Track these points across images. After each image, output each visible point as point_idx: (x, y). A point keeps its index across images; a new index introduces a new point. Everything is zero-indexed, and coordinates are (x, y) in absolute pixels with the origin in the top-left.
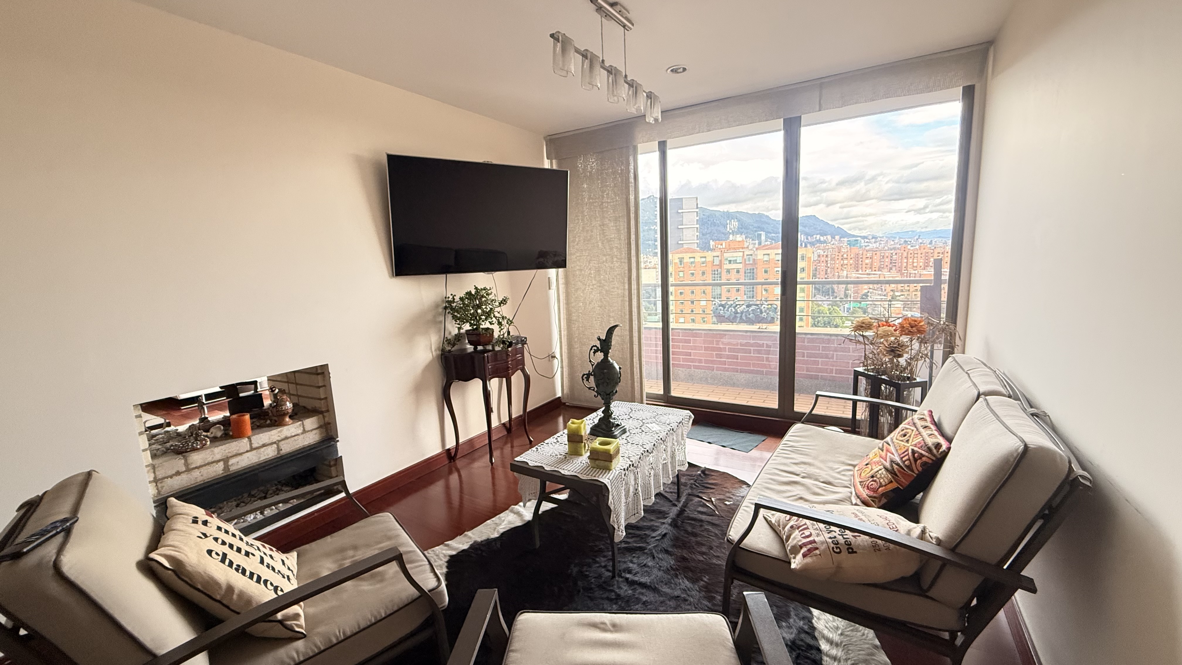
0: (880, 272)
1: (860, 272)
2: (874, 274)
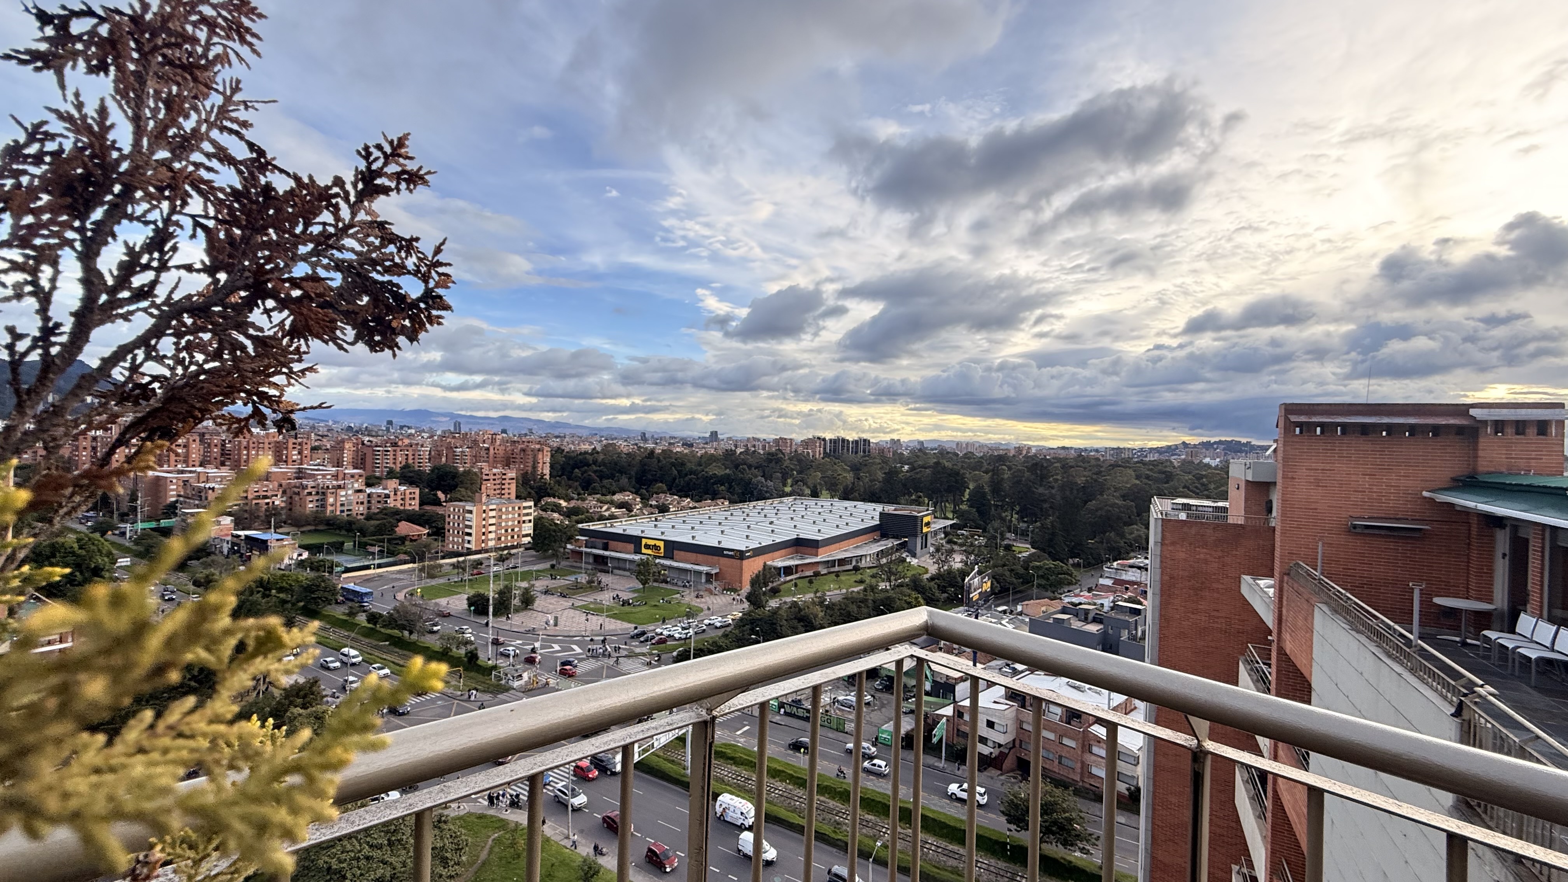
0: (199, 469)
1: (166, 467)
2: (191, 472)
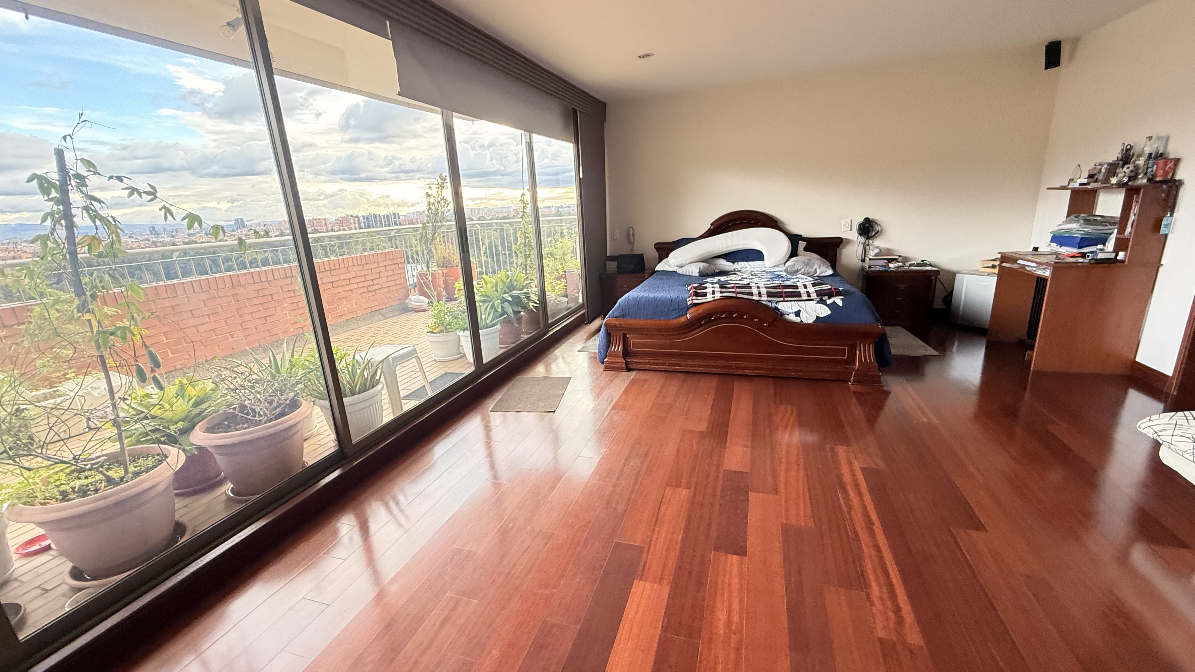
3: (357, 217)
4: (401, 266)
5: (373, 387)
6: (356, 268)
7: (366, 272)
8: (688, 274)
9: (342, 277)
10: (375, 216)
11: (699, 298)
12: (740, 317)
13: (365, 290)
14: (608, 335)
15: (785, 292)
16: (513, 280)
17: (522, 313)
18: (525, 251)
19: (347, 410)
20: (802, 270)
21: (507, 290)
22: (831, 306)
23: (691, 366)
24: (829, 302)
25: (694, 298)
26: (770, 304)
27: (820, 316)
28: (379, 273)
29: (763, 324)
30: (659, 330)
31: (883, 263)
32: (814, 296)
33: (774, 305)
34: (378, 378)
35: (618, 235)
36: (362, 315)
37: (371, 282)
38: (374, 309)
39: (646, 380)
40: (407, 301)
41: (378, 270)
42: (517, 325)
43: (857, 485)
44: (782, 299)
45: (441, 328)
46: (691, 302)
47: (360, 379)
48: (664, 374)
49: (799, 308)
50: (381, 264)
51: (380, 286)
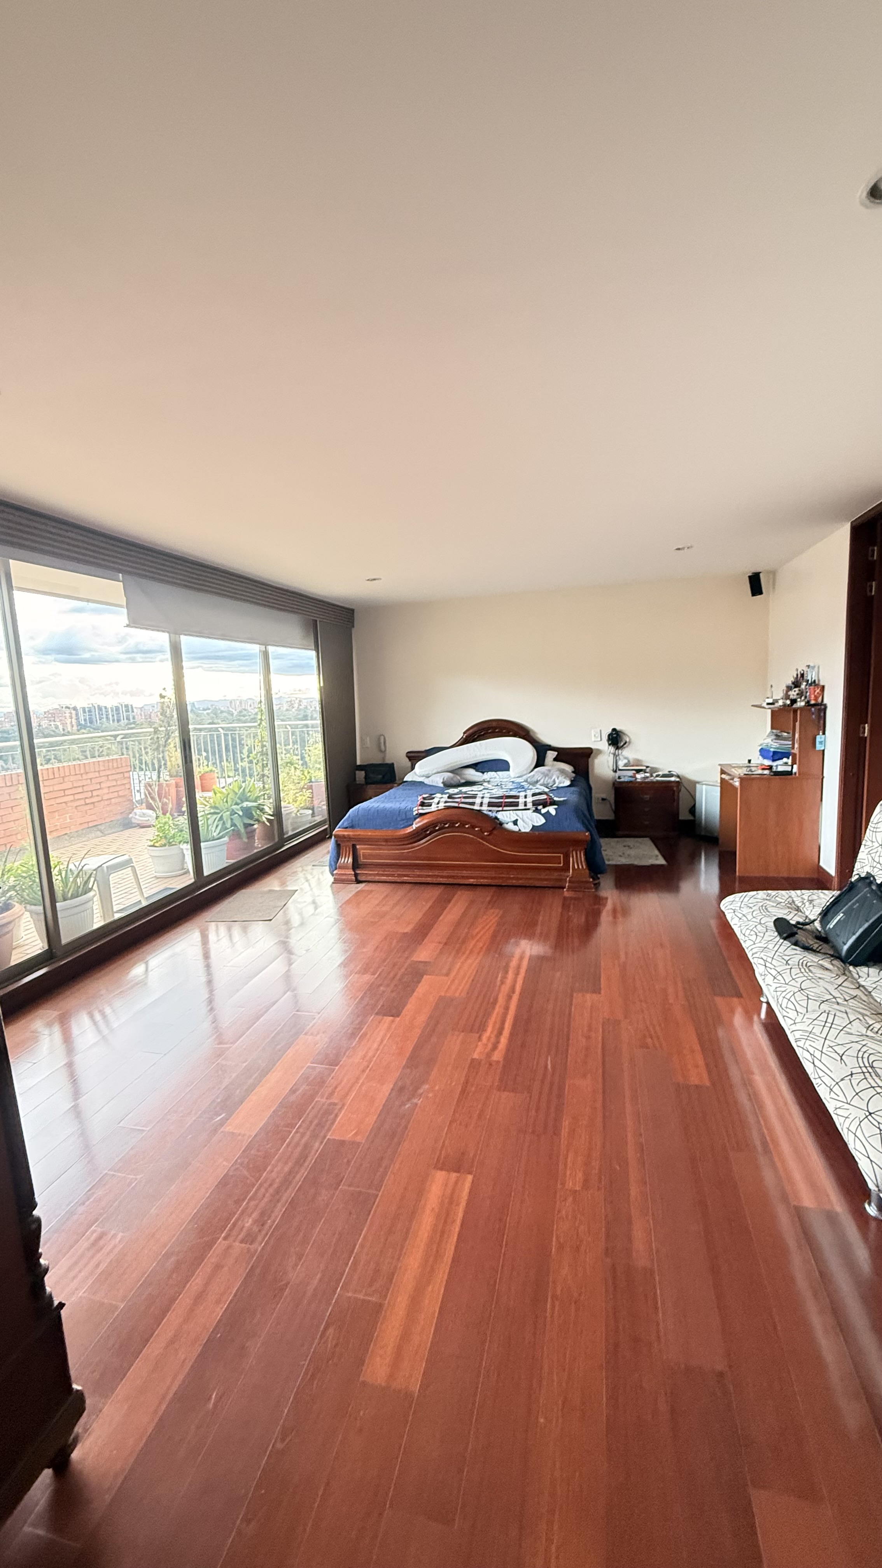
3: (75, 709)
4: (126, 775)
5: (85, 894)
6: (72, 778)
7: (84, 783)
8: (434, 784)
9: (56, 788)
10: (100, 709)
11: (424, 808)
12: (463, 825)
13: (82, 802)
14: (338, 846)
15: (506, 802)
16: (247, 790)
17: (256, 826)
18: (263, 760)
19: (60, 915)
20: (541, 782)
21: (239, 801)
22: (547, 815)
23: (419, 876)
24: (544, 811)
25: (420, 807)
26: (490, 813)
27: (536, 824)
28: (100, 783)
29: (483, 833)
30: (386, 840)
31: (631, 773)
32: (530, 805)
33: (493, 815)
34: (90, 886)
35: (368, 742)
36: (77, 832)
37: (90, 793)
38: (91, 825)
39: (371, 891)
40: (131, 816)
41: (98, 780)
42: (245, 840)
43: (519, 967)
44: (500, 809)
45: (163, 841)
46: (416, 812)
47: (73, 885)
48: (393, 885)
49: (516, 817)
50: (102, 774)
51: (100, 798)
